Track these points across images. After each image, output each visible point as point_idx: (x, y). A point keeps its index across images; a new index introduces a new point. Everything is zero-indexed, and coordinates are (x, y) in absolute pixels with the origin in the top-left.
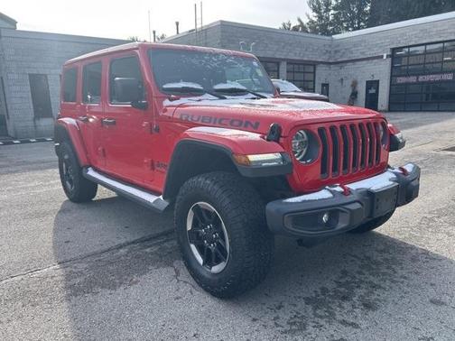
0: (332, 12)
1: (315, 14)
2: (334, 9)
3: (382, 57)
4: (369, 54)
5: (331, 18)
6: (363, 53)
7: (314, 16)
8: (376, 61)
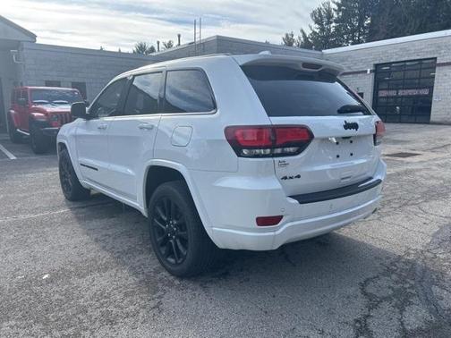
0: (334, 24)
1: (317, 26)
2: (336, 21)
3: (366, 71)
4: (355, 69)
5: (332, 30)
6: (349, 68)
7: (316, 28)
8: (360, 75)
